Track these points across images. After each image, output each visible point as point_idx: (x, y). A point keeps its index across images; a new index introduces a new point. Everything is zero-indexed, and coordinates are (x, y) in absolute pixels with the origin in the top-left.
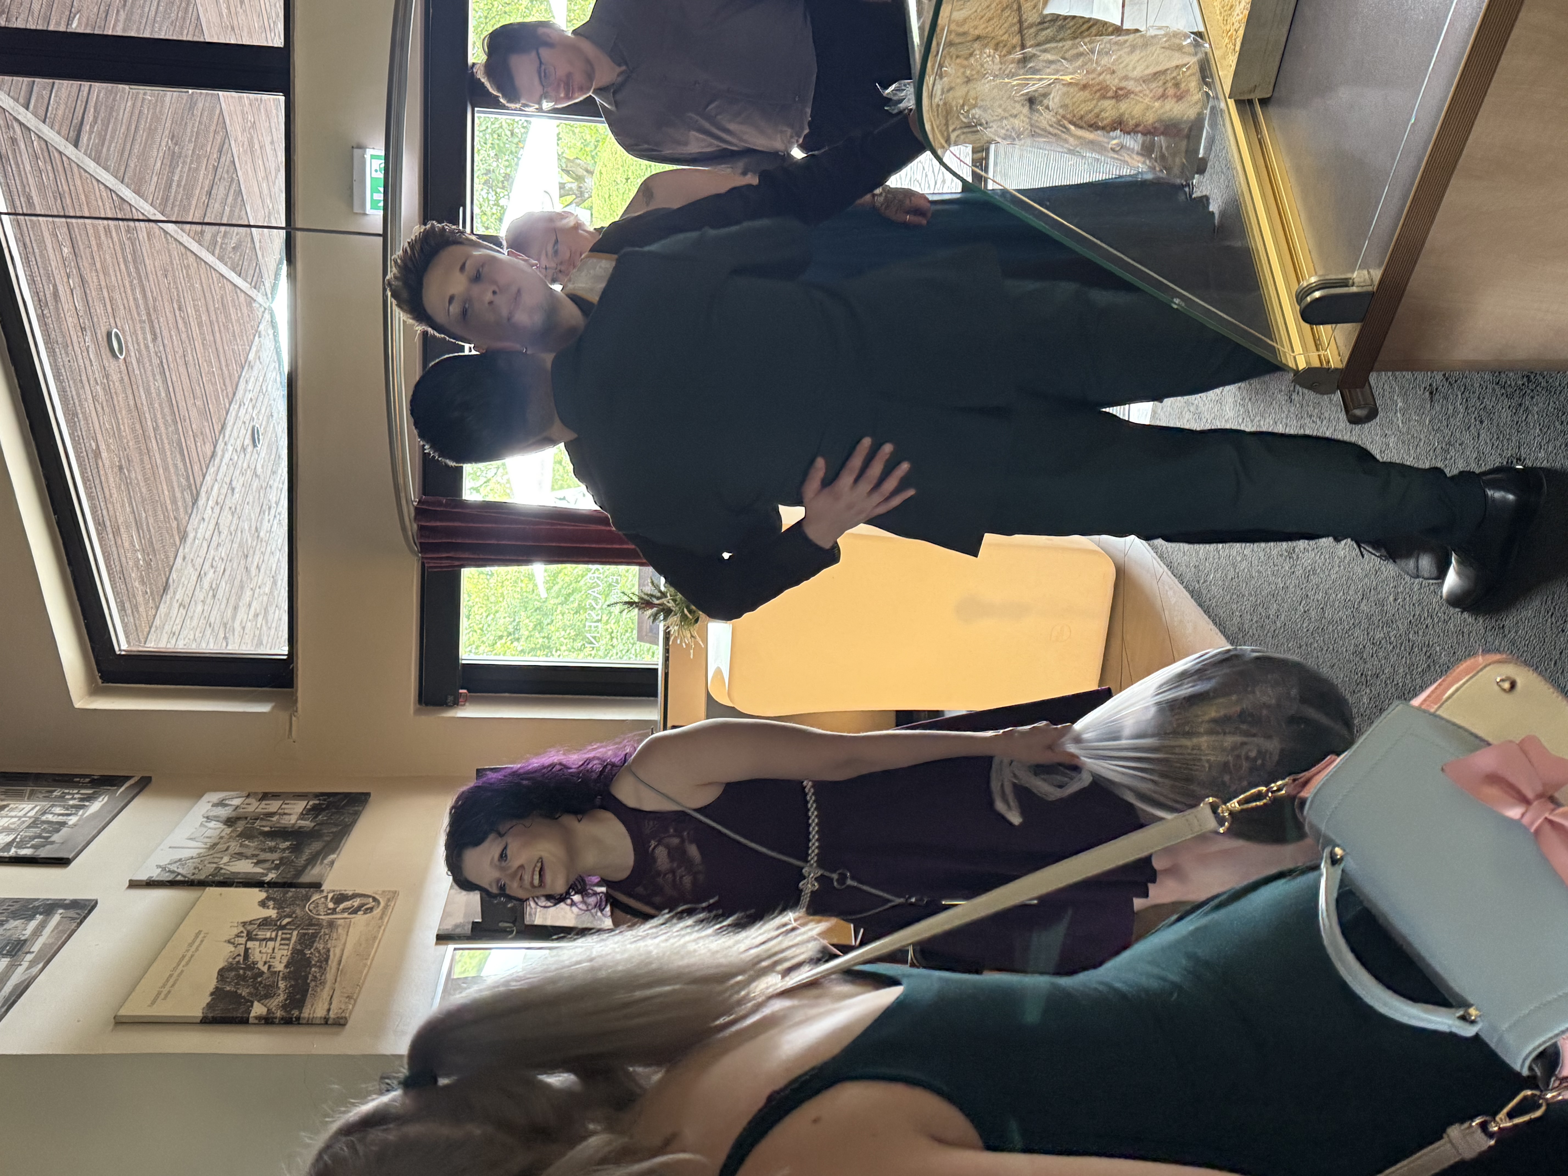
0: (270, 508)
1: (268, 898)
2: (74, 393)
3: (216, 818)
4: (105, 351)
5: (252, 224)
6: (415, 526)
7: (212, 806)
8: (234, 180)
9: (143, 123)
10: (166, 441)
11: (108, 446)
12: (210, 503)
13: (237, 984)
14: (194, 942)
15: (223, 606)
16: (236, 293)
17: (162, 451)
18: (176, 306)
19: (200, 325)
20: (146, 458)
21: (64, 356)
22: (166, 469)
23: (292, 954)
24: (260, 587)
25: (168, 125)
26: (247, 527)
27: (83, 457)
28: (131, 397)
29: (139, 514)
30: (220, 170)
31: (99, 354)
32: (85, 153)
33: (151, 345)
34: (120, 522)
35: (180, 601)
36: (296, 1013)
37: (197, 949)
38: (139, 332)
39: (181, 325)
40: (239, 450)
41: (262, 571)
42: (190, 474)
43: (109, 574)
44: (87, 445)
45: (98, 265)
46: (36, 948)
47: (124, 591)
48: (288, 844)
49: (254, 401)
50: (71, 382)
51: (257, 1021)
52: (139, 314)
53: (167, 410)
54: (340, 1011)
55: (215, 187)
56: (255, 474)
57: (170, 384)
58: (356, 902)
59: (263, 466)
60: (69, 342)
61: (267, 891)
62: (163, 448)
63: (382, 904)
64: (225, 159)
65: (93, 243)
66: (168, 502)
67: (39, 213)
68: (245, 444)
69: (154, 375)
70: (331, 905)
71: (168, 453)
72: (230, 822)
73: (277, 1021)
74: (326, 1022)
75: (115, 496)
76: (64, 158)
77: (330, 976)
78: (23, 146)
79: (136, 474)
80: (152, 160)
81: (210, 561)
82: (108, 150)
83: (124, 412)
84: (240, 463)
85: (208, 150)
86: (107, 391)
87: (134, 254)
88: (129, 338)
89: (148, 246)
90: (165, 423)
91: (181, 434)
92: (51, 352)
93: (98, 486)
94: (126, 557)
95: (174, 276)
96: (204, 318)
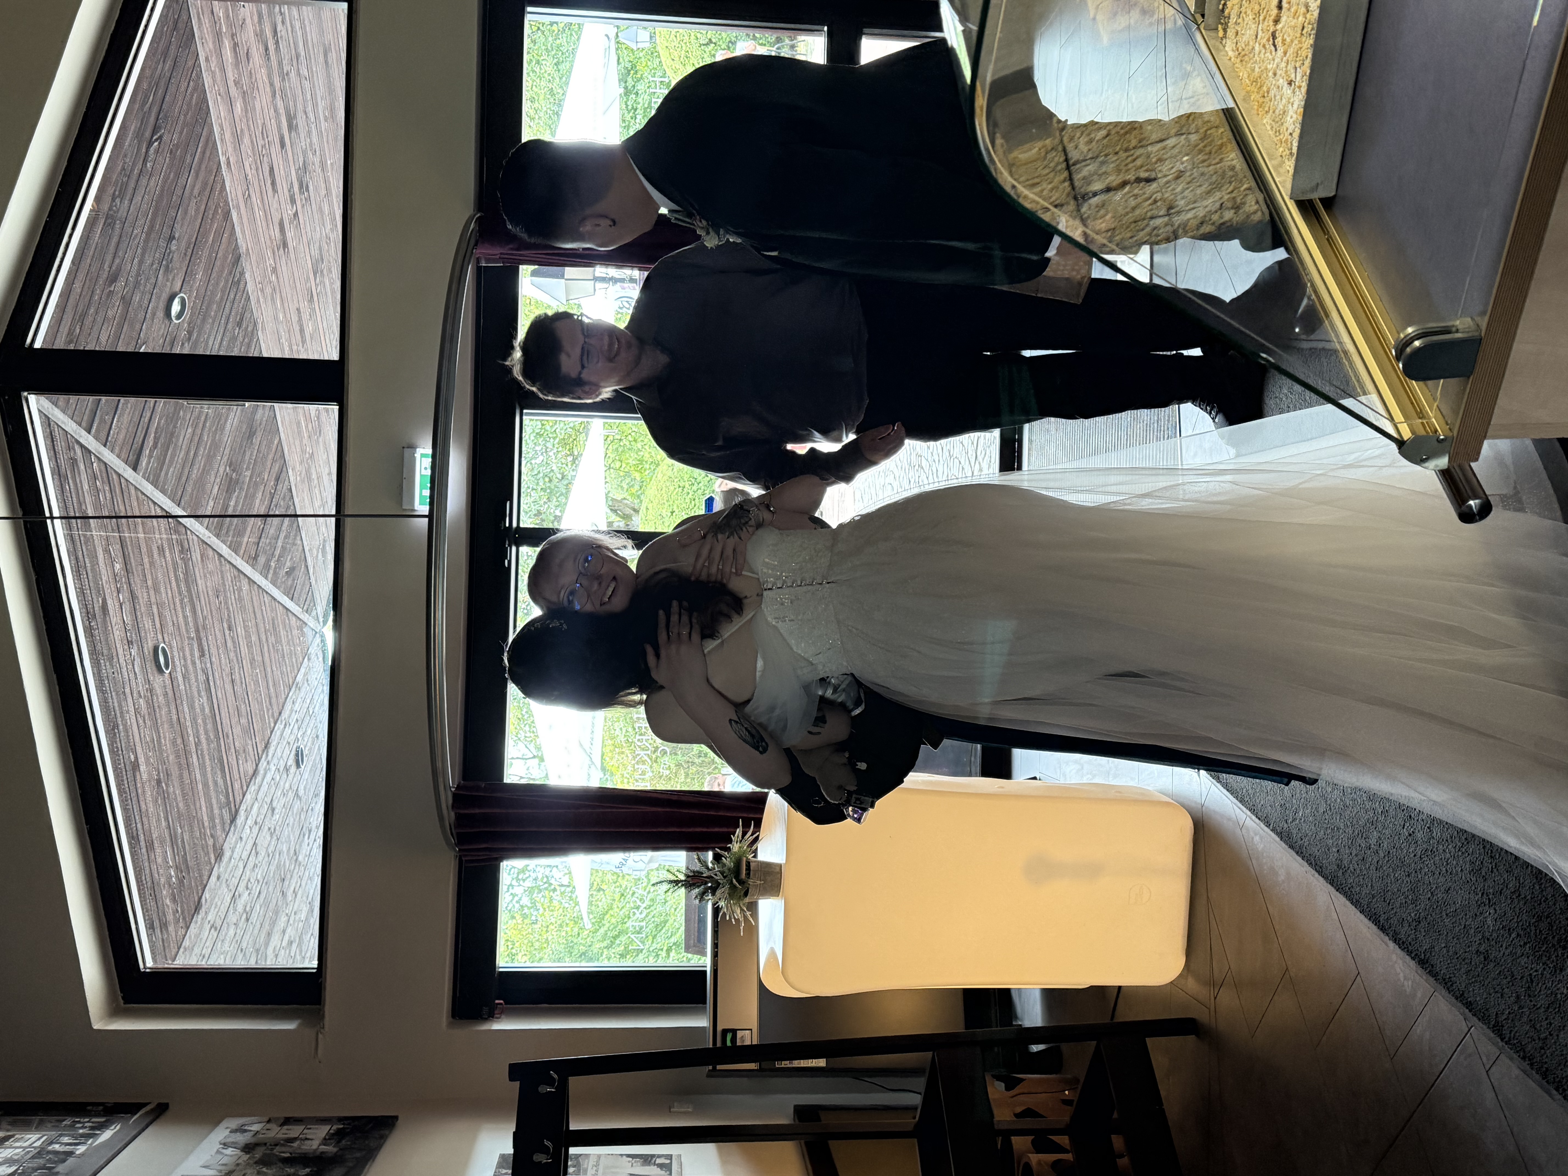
0: (310, 831)
2: (116, 705)
3: (233, 1145)
4: (150, 666)
6: (453, 814)
7: (231, 1132)
8: (290, 507)
9: (202, 449)
10: (207, 757)
11: (147, 759)
12: (249, 822)
15: (256, 932)
16: (287, 616)
17: (202, 767)
18: (225, 625)
19: (250, 646)
20: (186, 774)
21: (108, 667)
22: (206, 785)
24: (295, 914)
25: (227, 451)
26: (285, 849)
27: (120, 769)
28: (174, 711)
29: (174, 830)
30: (276, 496)
31: (144, 668)
32: (144, 477)
33: (198, 662)
34: (154, 836)
35: (212, 922)
38: (187, 649)
39: (230, 644)
40: (281, 769)
41: (299, 896)
42: (230, 791)
43: (139, 890)
44: (126, 757)
45: (150, 583)
47: (154, 908)
48: (308, 1170)
49: (300, 722)
50: (113, 694)
52: (187, 631)
53: (210, 726)
56: (297, 794)
57: (215, 701)
59: (305, 790)
60: (114, 654)
62: (204, 763)
64: (282, 488)
65: (146, 560)
66: (205, 818)
67: (90, 515)
68: (289, 764)
69: (199, 692)
71: (209, 769)
72: (248, 1148)
75: (151, 810)
76: (123, 480)
78: (82, 467)
79: (175, 790)
80: (209, 486)
81: (245, 882)
82: (167, 474)
83: (166, 726)
84: (282, 783)
85: (266, 478)
86: (151, 705)
87: (186, 573)
88: (176, 654)
89: (200, 566)
90: (208, 739)
91: (223, 750)
92: (96, 663)
93: (134, 799)
94: (158, 873)
95: (226, 596)
96: (254, 638)
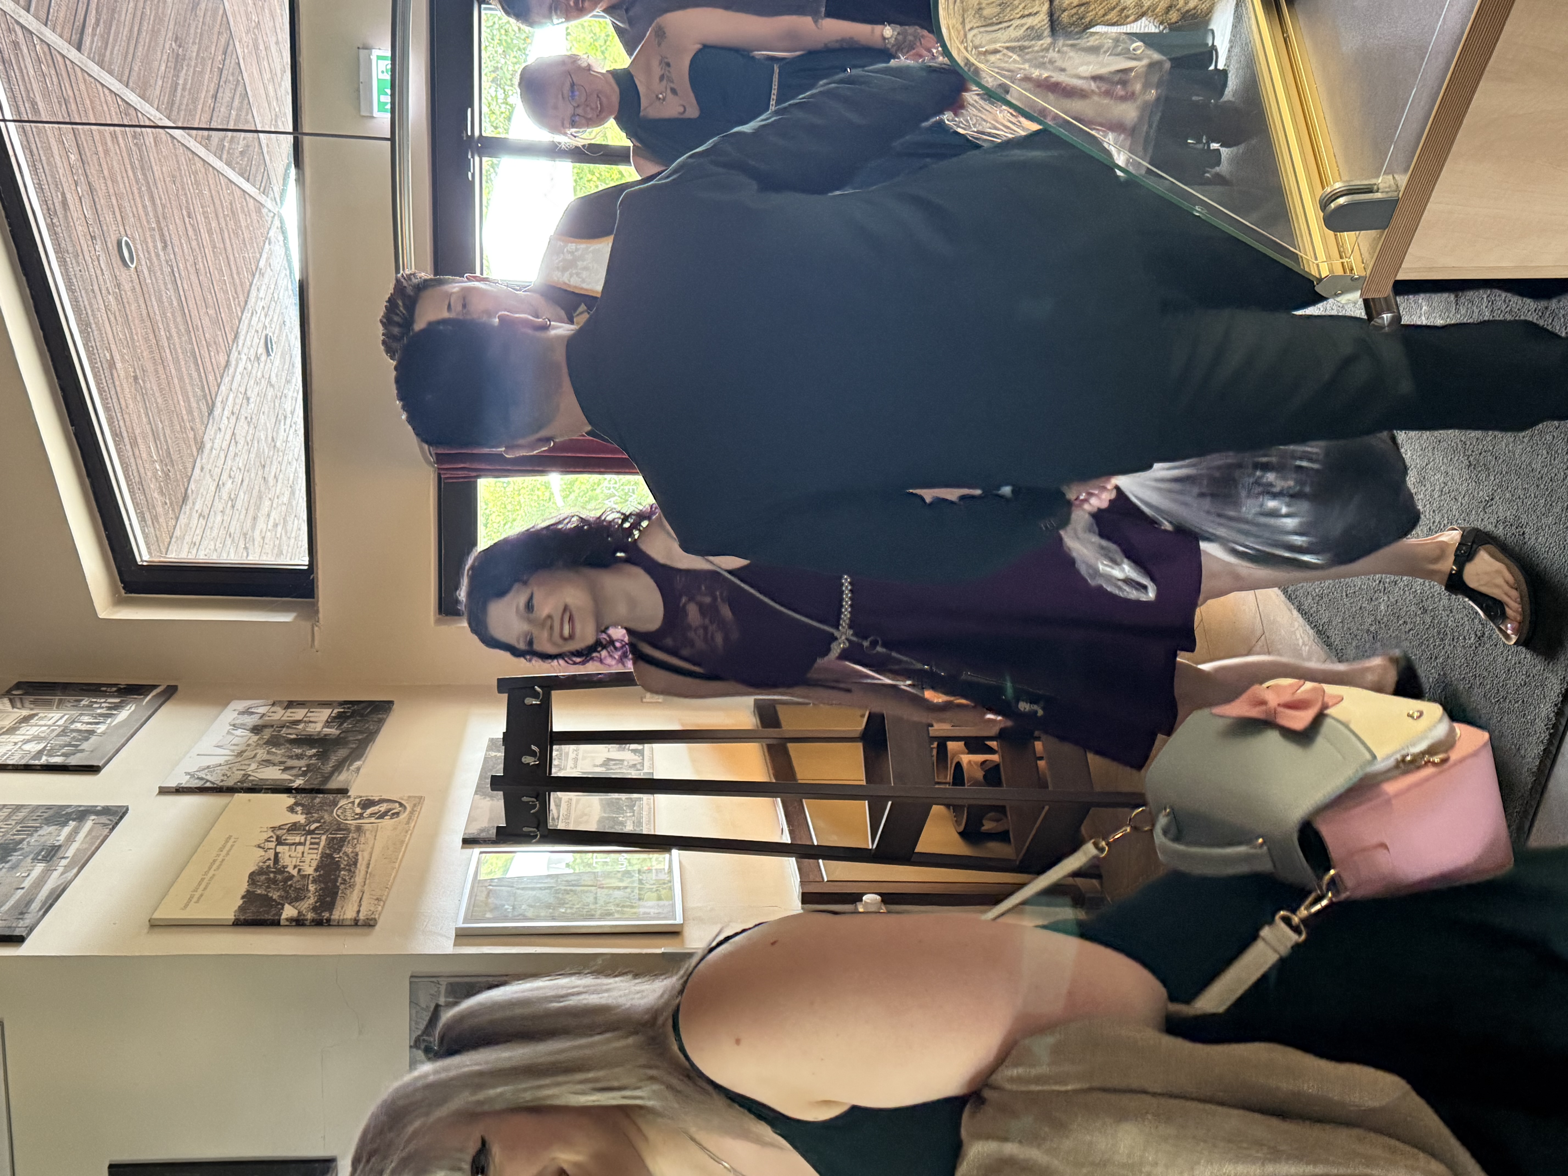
0: (285, 417)
1: (296, 804)
2: (86, 303)
3: (242, 726)
4: (116, 260)
5: (259, 129)
7: (238, 714)
8: (239, 82)
9: (145, 24)
10: (179, 351)
11: (122, 356)
12: (226, 413)
13: (268, 887)
14: (224, 846)
15: (242, 517)
16: (245, 198)
17: (176, 361)
18: (185, 213)
19: (210, 232)
20: (160, 368)
21: (75, 265)
22: (181, 379)
23: (321, 858)
24: (278, 497)
25: (171, 26)
26: (263, 437)
27: (98, 368)
28: (143, 306)
29: (155, 425)
30: (225, 72)
31: (110, 264)
32: (88, 56)
33: (161, 253)
34: (137, 433)
35: (199, 511)
36: (326, 915)
37: (228, 854)
38: (149, 240)
39: (191, 233)
40: (252, 359)
41: (280, 481)
42: (205, 383)
43: (128, 485)
44: (102, 355)
45: (106, 172)
46: (70, 853)
47: (144, 502)
48: (314, 751)
49: (266, 309)
50: (83, 292)
51: (287, 923)
52: (148, 222)
53: (179, 319)
54: (370, 913)
55: (221, 90)
56: (269, 382)
57: (182, 294)
58: (383, 807)
59: (277, 376)
60: (79, 251)
61: (295, 797)
62: (177, 358)
63: (409, 809)
64: (230, 63)
65: (100, 149)
66: (184, 412)
67: (45, 120)
68: (259, 352)
69: (165, 284)
70: (358, 810)
71: (183, 363)
72: (256, 730)
73: (308, 923)
74: (356, 923)
75: (131, 407)
76: (68, 62)
77: (359, 879)
78: (25, 50)
79: (151, 384)
80: (156, 64)
81: (228, 471)
82: (112, 53)
83: (136, 321)
84: (254, 372)
85: (213, 52)
86: (120, 300)
87: (141, 160)
88: (139, 247)
89: (155, 151)
90: (178, 332)
91: (195, 343)
92: (63, 262)
93: (114, 397)
94: (144, 468)
95: (182, 182)
96: (214, 224)
